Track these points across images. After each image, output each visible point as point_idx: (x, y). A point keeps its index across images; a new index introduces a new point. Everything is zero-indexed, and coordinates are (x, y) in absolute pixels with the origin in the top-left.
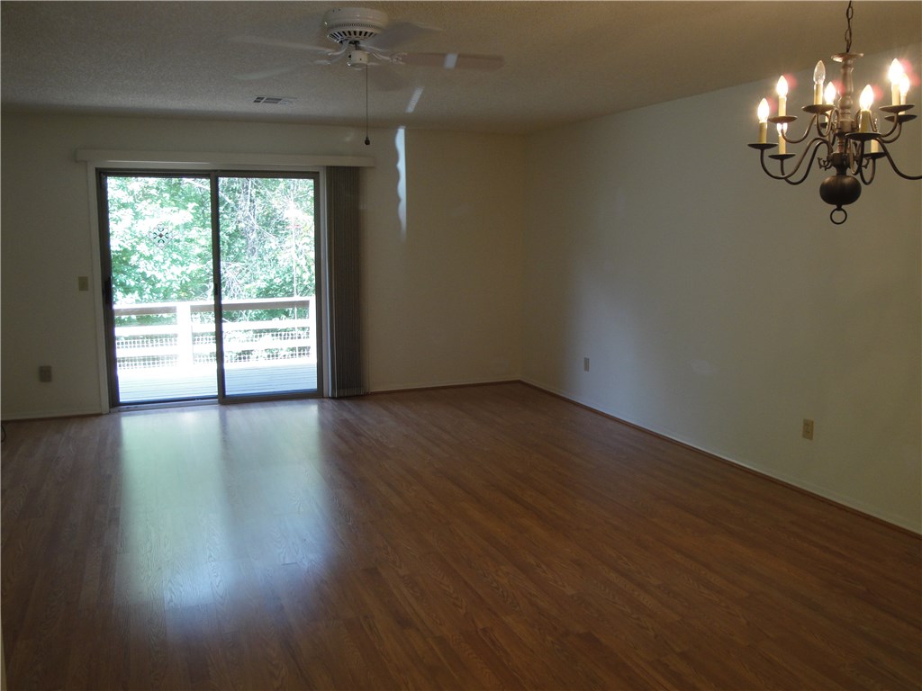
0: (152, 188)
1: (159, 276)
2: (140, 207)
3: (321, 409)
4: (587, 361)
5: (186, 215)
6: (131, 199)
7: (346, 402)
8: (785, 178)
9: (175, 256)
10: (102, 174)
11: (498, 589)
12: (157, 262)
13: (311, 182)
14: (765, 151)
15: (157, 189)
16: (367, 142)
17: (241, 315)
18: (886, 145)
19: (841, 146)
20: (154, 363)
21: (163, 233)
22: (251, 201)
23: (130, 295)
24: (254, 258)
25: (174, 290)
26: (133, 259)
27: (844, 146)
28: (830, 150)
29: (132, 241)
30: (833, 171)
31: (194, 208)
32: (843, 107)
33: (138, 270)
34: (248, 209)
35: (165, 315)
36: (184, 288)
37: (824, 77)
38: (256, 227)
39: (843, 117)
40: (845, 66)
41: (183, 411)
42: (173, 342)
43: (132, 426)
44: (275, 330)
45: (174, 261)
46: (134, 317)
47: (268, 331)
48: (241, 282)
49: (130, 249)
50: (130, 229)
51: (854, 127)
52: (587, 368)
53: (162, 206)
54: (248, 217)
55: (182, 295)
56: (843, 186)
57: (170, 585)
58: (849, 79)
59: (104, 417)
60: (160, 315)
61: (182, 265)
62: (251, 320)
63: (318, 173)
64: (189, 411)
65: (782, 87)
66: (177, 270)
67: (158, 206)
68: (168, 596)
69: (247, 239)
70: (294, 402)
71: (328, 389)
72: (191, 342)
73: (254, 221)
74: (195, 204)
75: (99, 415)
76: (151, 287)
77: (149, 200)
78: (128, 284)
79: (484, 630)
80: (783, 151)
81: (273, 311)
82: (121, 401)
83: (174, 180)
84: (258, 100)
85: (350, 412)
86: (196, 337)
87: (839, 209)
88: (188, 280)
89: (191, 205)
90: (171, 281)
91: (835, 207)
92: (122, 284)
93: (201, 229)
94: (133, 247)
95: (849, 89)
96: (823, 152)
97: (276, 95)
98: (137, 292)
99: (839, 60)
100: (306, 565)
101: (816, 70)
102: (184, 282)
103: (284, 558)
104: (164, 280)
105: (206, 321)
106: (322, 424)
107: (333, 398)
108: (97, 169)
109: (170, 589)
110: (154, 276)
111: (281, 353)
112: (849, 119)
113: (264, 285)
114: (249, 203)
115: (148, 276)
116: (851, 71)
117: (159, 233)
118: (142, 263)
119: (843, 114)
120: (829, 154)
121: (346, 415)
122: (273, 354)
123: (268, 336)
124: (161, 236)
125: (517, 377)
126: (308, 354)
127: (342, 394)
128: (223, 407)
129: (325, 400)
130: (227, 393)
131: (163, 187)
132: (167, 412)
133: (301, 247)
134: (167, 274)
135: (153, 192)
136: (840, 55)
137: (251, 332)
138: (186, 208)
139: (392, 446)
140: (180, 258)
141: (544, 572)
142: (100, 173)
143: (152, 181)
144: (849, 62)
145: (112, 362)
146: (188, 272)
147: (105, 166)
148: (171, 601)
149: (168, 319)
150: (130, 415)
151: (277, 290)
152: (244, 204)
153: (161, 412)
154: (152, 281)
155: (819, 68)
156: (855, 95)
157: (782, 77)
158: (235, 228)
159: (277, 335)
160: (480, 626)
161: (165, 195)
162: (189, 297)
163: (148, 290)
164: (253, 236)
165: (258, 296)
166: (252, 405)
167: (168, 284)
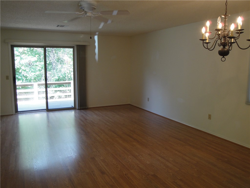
0: (25, 51)
1: (28, 75)
2: (23, 56)
3: (75, 113)
4: (148, 99)
5: (35, 59)
6: (19, 54)
7: (82, 110)
8: (208, 49)
9: (32, 70)
10: (13, 47)
11: (128, 162)
12: (27, 72)
13: (72, 49)
14: (204, 41)
15: (27, 51)
16: (91, 38)
17: (51, 86)
18: (236, 40)
19: (224, 40)
20: (27, 100)
21: (30, 63)
22: (54, 54)
23: (19, 81)
24: (55, 71)
25: (32, 79)
26: (20, 71)
27: (225, 40)
28: (221, 41)
29: (20, 66)
30: (222, 47)
31: (38, 57)
32: (225, 29)
33: (22, 74)
34: (53, 57)
35: (30, 87)
36: (35, 79)
37: (220, 21)
38: (55, 61)
39: (225, 32)
40: (225, 18)
41: (36, 113)
42: (33, 94)
43: (22, 118)
44: (61, 91)
45: (32, 71)
46: (20, 87)
47: (58, 91)
48: (51, 77)
49: (19, 68)
50: (19, 62)
51: (228, 35)
52: (148, 100)
53: (28, 56)
54: (53, 59)
55: (35, 81)
56: (225, 51)
57: (35, 164)
58: (226, 22)
59: (14, 115)
60: (28, 86)
61: (34, 72)
62: (54, 88)
63: (74, 47)
64: (38, 113)
65: (208, 24)
66: (33, 74)
67: (27, 56)
68: (35, 167)
69: (53, 65)
70: (68, 111)
71: (77, 107)
72: (38, 94)
73: (54, 60)
74: (38, 55)
75: (12, 115)
76: (25, 78)
77: (25, 54)
78: (19, 78)
79: (126, 174)
80: (207, 41)
81: (60, 85)
82: (18, 111)
83: (32, 48)
84: (58, 26)
85: (83, 113)
86: (39, 93)
87: (223, 57)
88: (36, 77)
89: (37, 56)
90: (31, 77)
91: (222, 57)
92: (17, 78)
93: (39, 62)
94: (20, 67)
95: (226, 25)
96: (219, 42)
97: (63, 25)
98: (21, 80)
99: (223, 16)
100: (74, 157)
101: (218, 19)
102: (35, 77)
103: (68, 155)
104: (29, 77)
105: (41, 88)
106: (75, 116)
107: (78, 109)
108: (11, 45)
109: (36, 165)
110: (27, 76)
111: (62, 97)
112: (226, 33)
113: (57, 78)
114: (53, 55)
115: (25, 76)
116: (227, 19)
117: (29, 63)
118: (23, 72)
119: (225, 31)
120: (221, 42)
121: (82, 114)
122: (60, 97)
123: (58, 92)
124: (30, 64)
125: (129, 103)
126: (71, 97)
127: (81, 108)
128: (48, 112)
129: (76, 110)
130: (49, 108)
131: (28, 50)
132: (32, 114)
133: (68, 67)
134: (30, 75)
135: (26, 52)
136: (224, 15)
137: (54, 91)
138: (35, 57)
139: (96, 123)
140: (34, 70)
141: (141, 157)
142: (12, 46)
143: (26, 49)
144: (226, 17)
145: (16, 100)
146: (36, 74)
147: (13, 44)
148: (36, 168)
149: (31, 87)
150: (21, 115)
151: (61, 79)
152: (52, 55)
153: (30, 114)
154: (26, 77)
155: (219, 19)
156: (229, 26)
157: (208, 21)
158: (49, 62)
159: (61, 92)
160: (124, 173)
161: (29, 53)
162: (37, 81)
163: (25, 80)
164: (54, 64)
165: (56, 81)
166: (56, 111)
167: (30, 78)
